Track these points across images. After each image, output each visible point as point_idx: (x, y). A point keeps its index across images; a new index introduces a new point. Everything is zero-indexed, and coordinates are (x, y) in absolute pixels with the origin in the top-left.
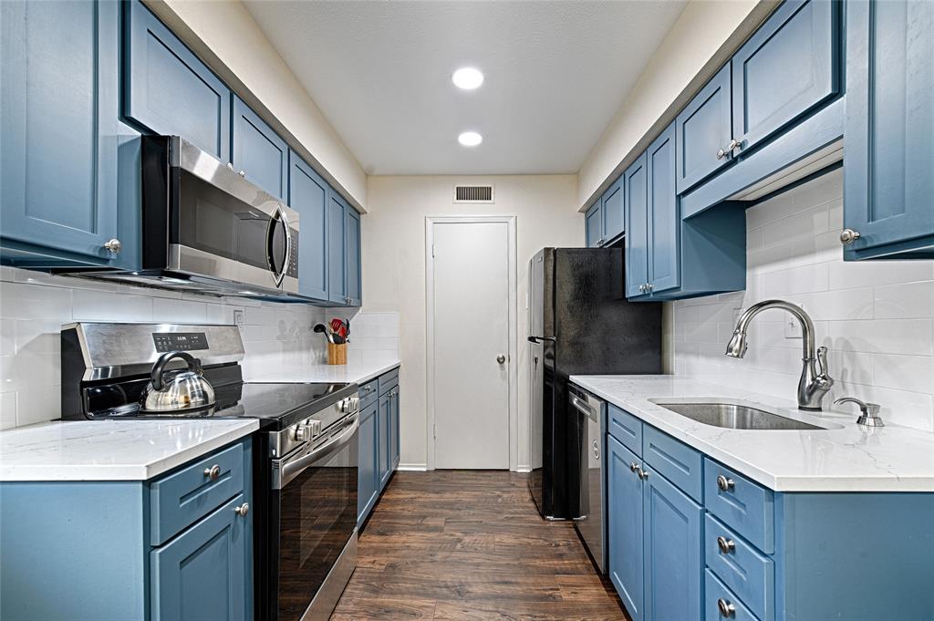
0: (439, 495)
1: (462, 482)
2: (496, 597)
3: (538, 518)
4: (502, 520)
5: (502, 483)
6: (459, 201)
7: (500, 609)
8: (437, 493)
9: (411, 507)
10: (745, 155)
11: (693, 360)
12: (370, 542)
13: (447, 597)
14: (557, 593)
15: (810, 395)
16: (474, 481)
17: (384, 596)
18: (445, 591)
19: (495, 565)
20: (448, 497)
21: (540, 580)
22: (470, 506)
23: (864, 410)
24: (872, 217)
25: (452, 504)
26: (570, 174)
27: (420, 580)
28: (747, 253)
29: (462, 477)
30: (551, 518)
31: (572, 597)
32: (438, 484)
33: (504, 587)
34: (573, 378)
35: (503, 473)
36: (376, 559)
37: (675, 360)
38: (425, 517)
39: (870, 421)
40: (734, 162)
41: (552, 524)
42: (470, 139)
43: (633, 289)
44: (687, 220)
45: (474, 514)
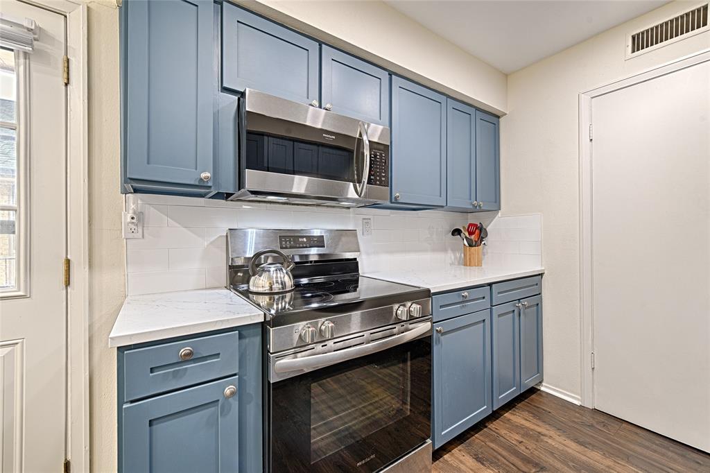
0: (581, 449)
6: (635, 54)
8: (580, 444)
12: (461, 462)
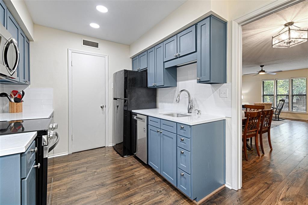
0: (79, 161)
1: (87, 154)
2: (116, 182)
3: (121, 158)
4: (109, 162)
5: (104, 151)
6: (84, 45)
7: (119, 184)
8: (78, 160)
9: (68, 168)
10: (180, 57)
11: (164, 104)
13: (99, 188)
14: (134, 174)
15: (190, 110)
16: (92, 153)
17: (72, 197)
18: (97, 187)
19: (112, 174)
20: (83, 161)
21: (128, 173)
22: (94, 161)
23: (198, 111)
24: (201, 76)
25: (86, 162)
26: (126, 45)
27: (85, 188)
28: (177, 78)
29: (86, 153)
30: (126, 156)
31: (139, 173)
32: (76, 157)
33: (117, 178)
34: (133, 111)
35: (103, 148)
36: (61, 189)
37: (159, 104)
38: (76, 170)
39: (199, 113)
40: (177, 58)
41: (126, 158)
42: (95, 26)
43: (150, 85)
44: (165, 68)
45: (97, 163)
